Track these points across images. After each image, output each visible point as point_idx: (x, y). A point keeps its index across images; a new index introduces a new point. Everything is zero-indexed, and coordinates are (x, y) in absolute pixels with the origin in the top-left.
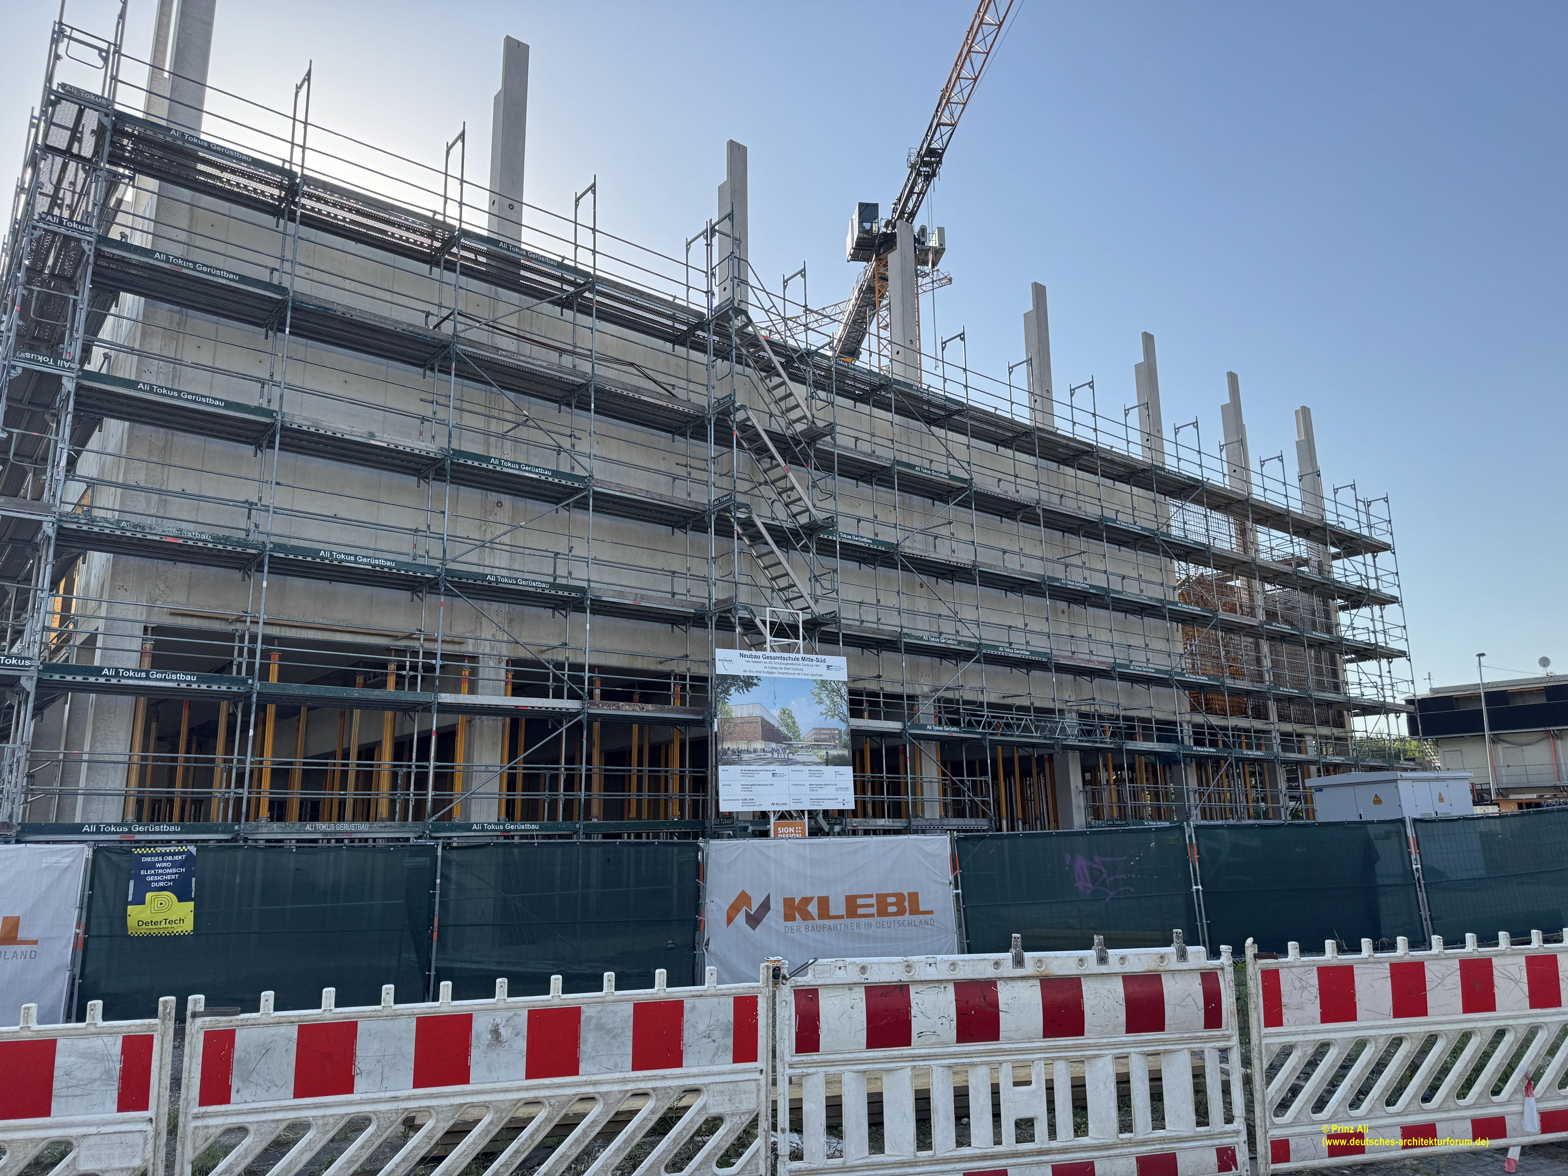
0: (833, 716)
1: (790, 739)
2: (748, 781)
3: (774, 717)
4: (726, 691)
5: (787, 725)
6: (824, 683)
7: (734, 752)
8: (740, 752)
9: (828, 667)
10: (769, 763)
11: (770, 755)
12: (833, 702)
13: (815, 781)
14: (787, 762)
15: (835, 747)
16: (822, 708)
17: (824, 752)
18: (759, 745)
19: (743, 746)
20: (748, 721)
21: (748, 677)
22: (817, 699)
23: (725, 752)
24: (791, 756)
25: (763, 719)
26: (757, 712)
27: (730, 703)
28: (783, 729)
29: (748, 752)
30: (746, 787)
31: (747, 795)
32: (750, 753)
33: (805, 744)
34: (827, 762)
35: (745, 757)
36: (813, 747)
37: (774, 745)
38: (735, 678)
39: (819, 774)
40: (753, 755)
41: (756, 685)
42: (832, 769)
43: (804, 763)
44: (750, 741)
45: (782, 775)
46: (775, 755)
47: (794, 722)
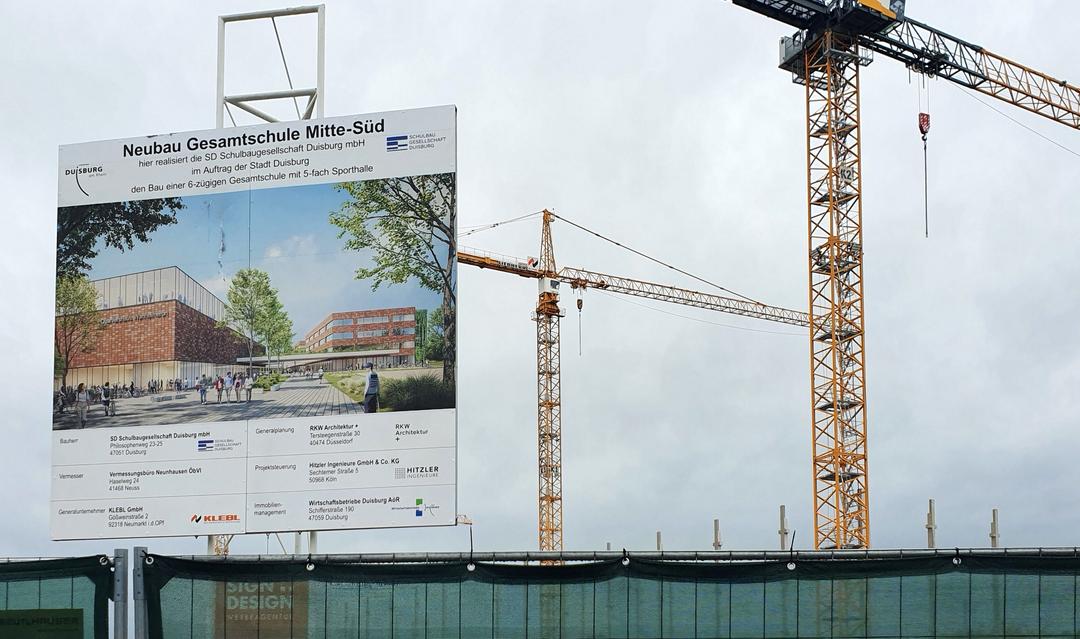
0: (398, 278)
1: (263, 351)
2: (128, 463)
3: (214, 297)
4: (82, 248)
6: (375, 191)
10: (193, 417)
11: (195, 396)
13: (329, 453)
18: (167, 372)
19: (120, 378)
20: (144, 315)
21: (145, 204)
22: (350, 236)
24: (257, 395)
25: (182, 308)
26: (165, 290)
29: (133, 391)
30: (121, 480)
31: (125, 499)
32: (141, 393)
33: (302, 358)
35: (124, 404)
36: (327, 364)
37: (209, 370)
40: (147, 400)
41: (166, 220)
42: (386, 419)
43: (295, 410)
44: (138, 363)
45: (228, 445)
46: (212, 394)
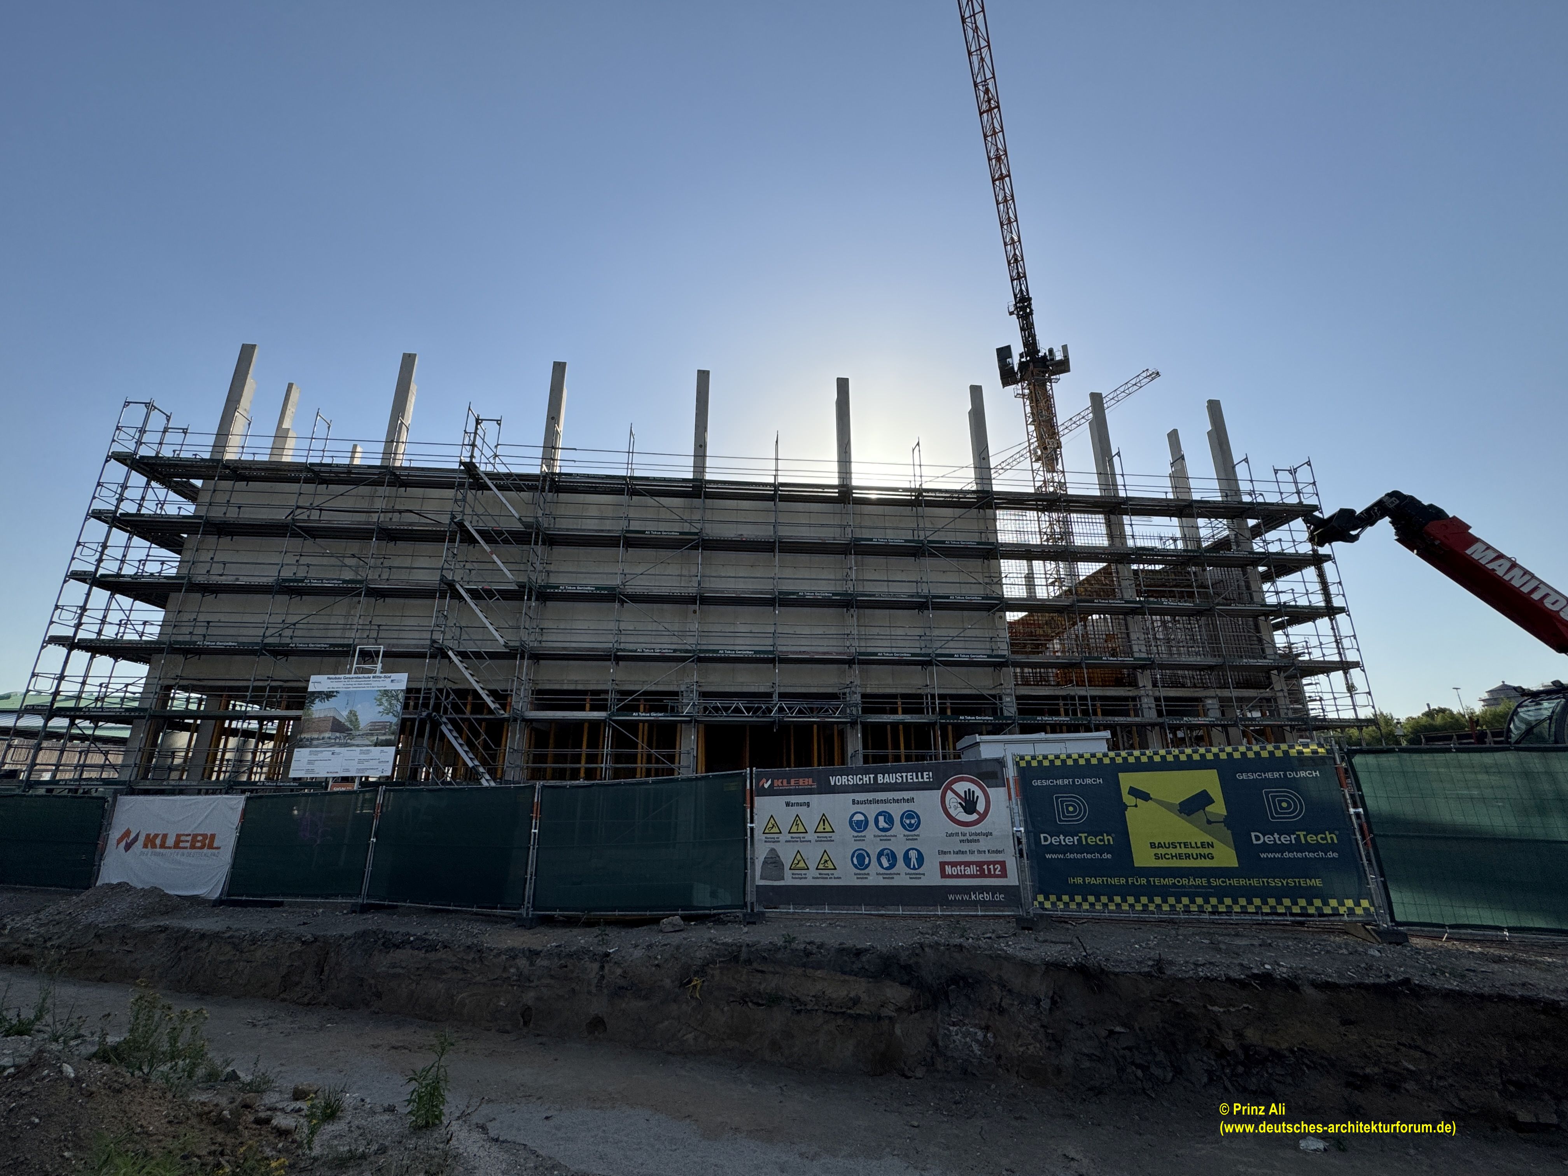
0: (388, 714)
1: (351, 730)
2: (313, 757)
3: (343, 715)
4: (312, 702)
5: (351, 721)
6: (386, 693)
7: (308, 740)
8: (312, 739)
9: (392, 681)
10: (331, 746)
11: (333, 741)
12: (390, 704)
13: (363, 757)
14: (346, 745)
15: (384, 734)
16: (381, 709)
17: (375, 738)
19: (316, 736)
20: (324, 719)
23: (301, 740)
24: (349, 741)
25: (334, 718)
27: (313, 709)
28: (347, 724)
30: (310, 762)
31: (310, 767)
33: (361, 733)
34: (376, 745)
35: (315, 742)
36: (367, 734)
38: (320, 693)
39: (368, 752)
40: (321, 741)
43: (358, 746)
44: (321, 732)
45: (339, 754)
47: (357, 719)
